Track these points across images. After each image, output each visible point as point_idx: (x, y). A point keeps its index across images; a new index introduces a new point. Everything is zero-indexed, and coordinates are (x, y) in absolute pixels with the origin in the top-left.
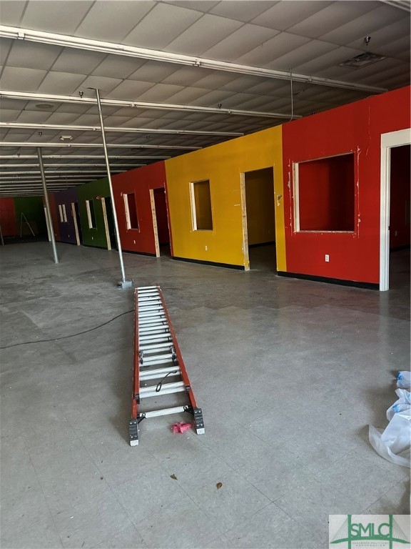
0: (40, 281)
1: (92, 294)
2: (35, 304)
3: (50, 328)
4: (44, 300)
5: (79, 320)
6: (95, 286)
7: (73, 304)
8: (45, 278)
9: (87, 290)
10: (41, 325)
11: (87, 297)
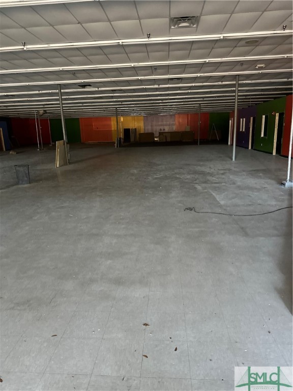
0: (222, 172)
1: (259, 187)
2: (218, 187)
3: (229, 206)
4: (224, 186)
5: (250, 205)
6: (262, 181)
7: (245, 192)
8: (225, 170)
9: (256, 183)
10: (222, 203)
11: (256, 189)
